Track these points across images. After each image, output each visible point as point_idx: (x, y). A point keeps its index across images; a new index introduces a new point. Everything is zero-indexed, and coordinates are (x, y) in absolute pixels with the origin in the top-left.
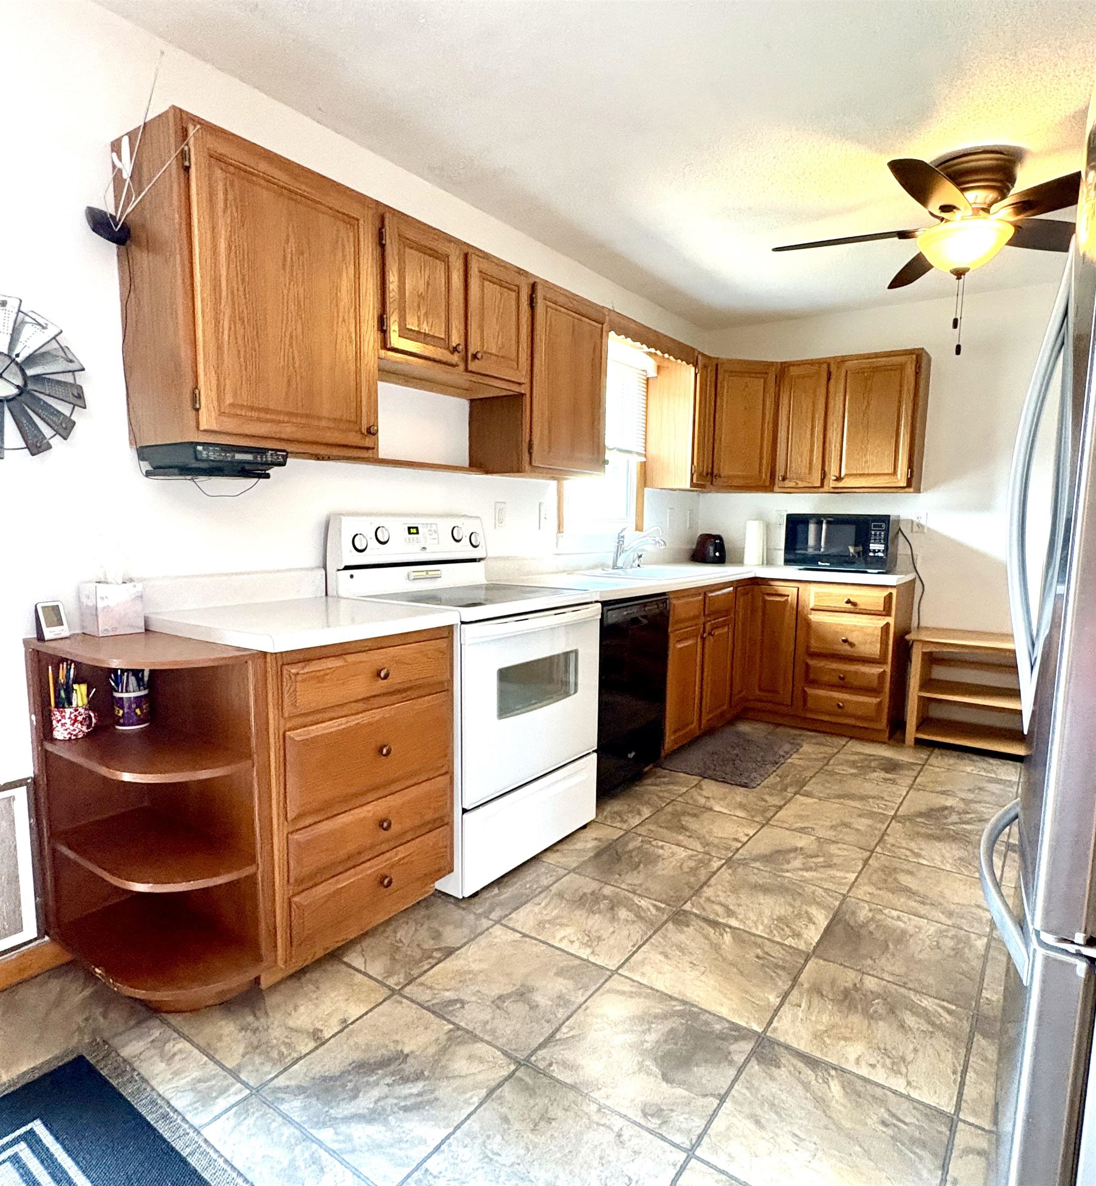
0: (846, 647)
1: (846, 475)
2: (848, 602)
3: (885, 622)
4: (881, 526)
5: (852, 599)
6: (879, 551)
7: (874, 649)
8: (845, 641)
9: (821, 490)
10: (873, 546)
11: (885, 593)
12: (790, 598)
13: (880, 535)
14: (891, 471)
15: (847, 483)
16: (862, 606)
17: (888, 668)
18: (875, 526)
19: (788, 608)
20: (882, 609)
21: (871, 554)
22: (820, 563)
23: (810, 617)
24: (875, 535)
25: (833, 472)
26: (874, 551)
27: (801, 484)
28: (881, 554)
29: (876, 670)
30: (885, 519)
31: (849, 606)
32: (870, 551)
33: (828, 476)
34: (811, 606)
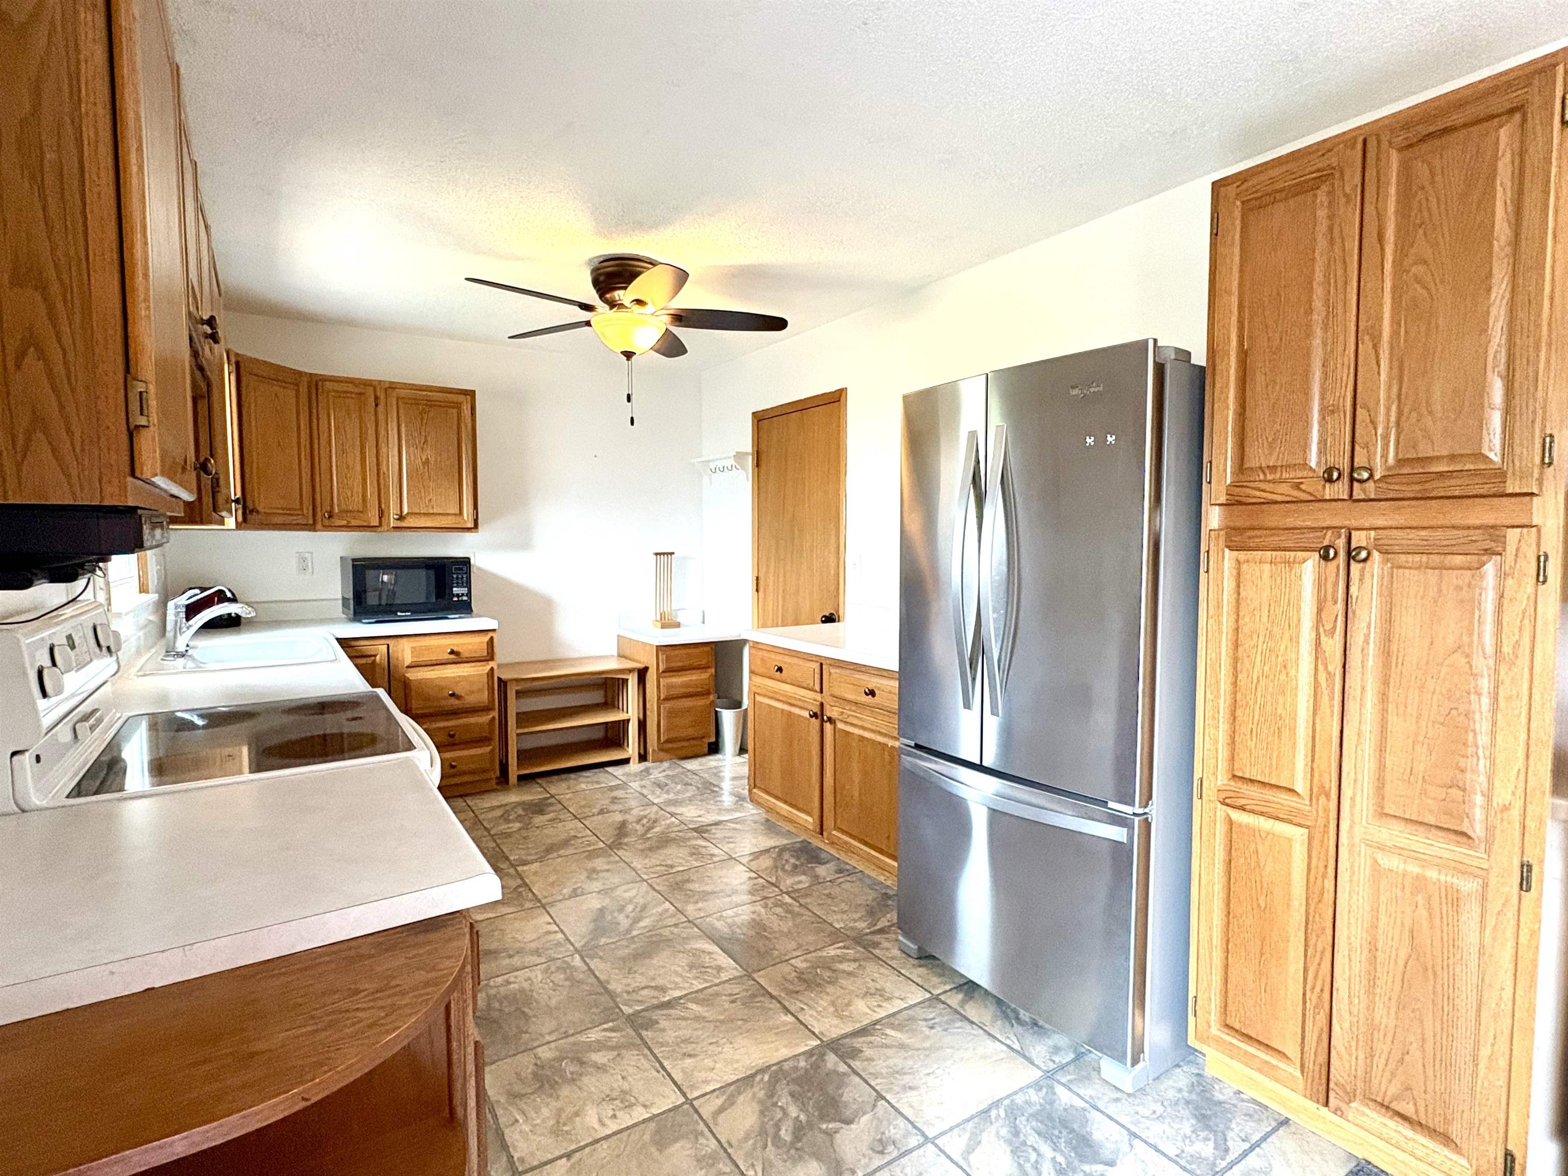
0: (454, 702)
1: (408, 513)
2: (452, 652)
3: (489, 667)
4: (461, 569)
5: (455, 649)
6: (463, 595)
7: (484, 697)
8: (453, 695)
9: (380, 529)
10: (456, 590)
11: (486, 638)
12: (378, 658)
13: (462, 578)
14: (457, 511)
15: (410, 522)
16: (465, 655)
17: (495, 714)
18: (456, 569)
19: (377, 669)
20: (485, 654)
21: (455, 599)
22: (399, 614)
23: (408, 675)
24: (457, 578)
25: (393, 511)
26: (458, 596)
27: (354, 523)
28: (465, 598)
29: (484, 719)
30: (465, 562)
31: (452, 656)
32: (454, 595)
33: (386, 514)
34: (407, 663)
